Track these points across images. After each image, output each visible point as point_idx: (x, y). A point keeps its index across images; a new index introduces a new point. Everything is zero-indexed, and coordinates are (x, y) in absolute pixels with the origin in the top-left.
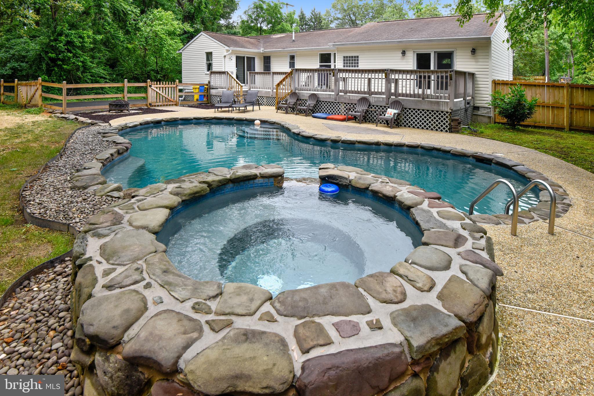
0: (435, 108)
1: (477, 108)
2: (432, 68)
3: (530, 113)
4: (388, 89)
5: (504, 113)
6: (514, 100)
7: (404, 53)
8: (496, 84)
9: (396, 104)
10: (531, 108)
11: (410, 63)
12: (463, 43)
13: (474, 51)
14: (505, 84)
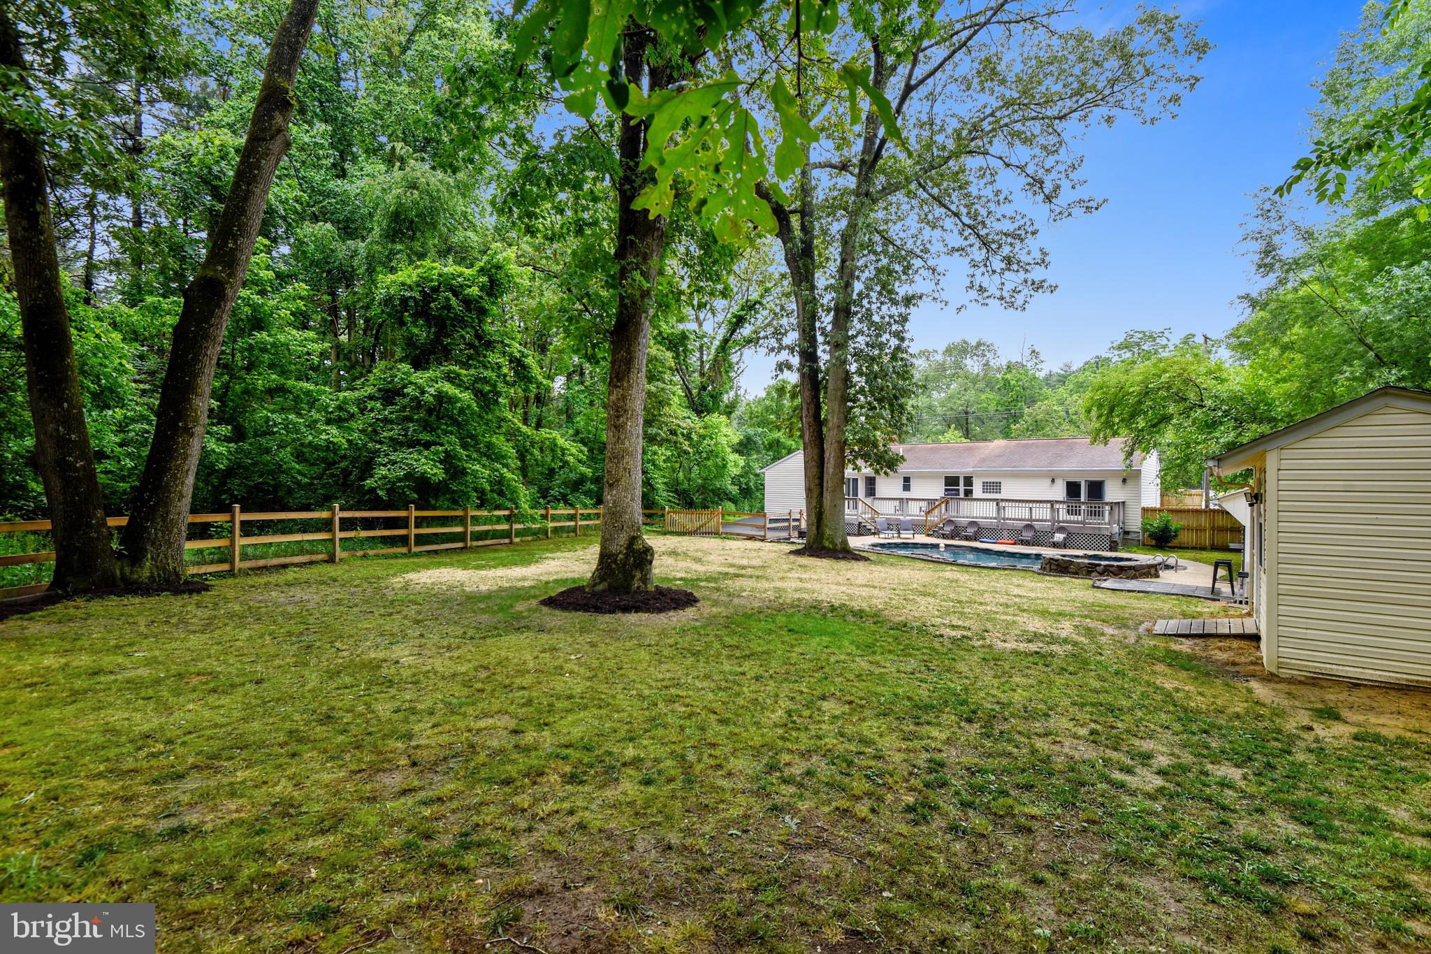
0: (1097, 532)
1: (1127, 533)
2: (1082, 499)
3: (1176, 536)
4: (1053, 517)
5: (1152, 536)
6: (1162, 525)
7: (1053, 481)
8: (1145, 510)
9: (1061, 530)
10: (1176, 531)
11: (1059, 492)
12: (1113, 474)
13: (1124, 481)
14: (1153, 510)
